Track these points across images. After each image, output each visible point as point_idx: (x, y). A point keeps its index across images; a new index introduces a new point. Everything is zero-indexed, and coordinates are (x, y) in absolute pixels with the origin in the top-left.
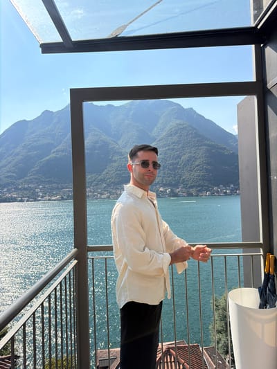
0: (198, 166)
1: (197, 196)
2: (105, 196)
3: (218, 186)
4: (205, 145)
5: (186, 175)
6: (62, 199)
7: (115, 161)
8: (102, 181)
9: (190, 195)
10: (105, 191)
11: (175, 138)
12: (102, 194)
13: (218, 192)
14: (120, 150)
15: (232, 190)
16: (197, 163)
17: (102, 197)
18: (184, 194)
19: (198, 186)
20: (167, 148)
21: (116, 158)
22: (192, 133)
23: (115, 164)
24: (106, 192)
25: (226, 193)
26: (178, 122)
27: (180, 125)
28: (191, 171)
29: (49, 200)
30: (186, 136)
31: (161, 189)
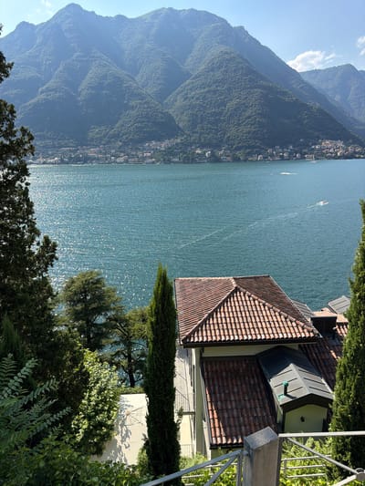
0: (249, 117)
1: (245, 160)
2: (121, 160)
3: (273, 147)
4: (259, 87)
5: (232, 132)
6: (62, 162)
7: (133, 108)
8: (117, 136)
9: (236, 160)
10: (121, 152)
11: (218, 75)
12: (117, 157)
13: (272, 155)
14: (140, 91)
15: (290, 153)
16: (247, 114)
17: (118, 160)
18: (229, 158)
19: (247, 148)
20: (206, 90)
21: (132, 103)
22: (242, 68)
23: (133, 113)
24: (122, 154)
25: (282, 157)
26: (223, 48)
27: (227, 53)
28: (239, 125)
29: (44, 163)
30: (235, 71)
31: (198, 151)
